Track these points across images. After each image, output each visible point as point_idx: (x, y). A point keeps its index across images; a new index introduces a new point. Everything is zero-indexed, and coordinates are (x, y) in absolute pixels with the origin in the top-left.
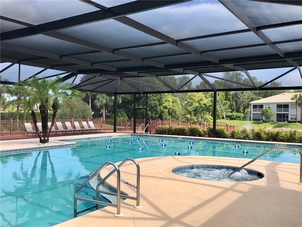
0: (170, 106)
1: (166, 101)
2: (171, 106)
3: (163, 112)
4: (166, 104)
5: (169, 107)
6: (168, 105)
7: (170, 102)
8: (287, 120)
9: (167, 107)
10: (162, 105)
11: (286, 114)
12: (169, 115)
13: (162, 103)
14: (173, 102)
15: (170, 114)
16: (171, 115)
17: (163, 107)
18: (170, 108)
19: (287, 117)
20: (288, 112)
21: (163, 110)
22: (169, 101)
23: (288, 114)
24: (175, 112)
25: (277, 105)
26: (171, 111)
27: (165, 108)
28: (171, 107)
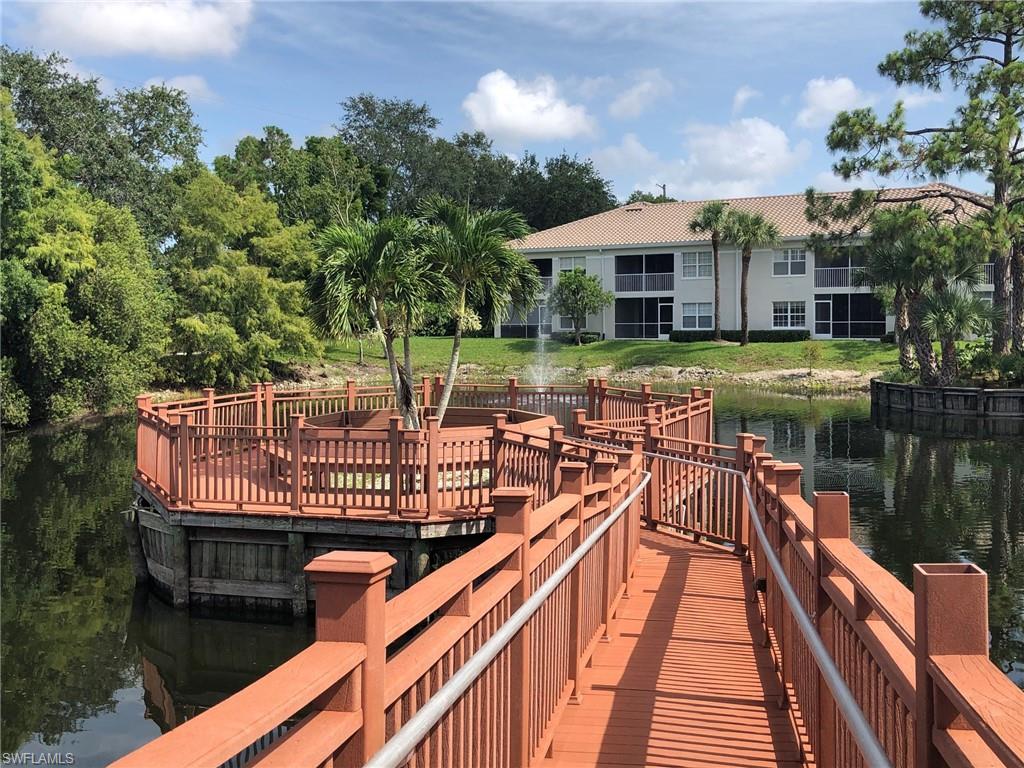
0: (80, 257)
1: (50, 228)
2: (89, 263)
3: (35, 302)
4: (48, 246)
5: (71, 266)
6: (67, 255)
7: (77, 234)
8: (667, 329)
9: (59, 266)
10: (22, 256)
11: (663, 300)
12: (75, 318)
13: (19, 240)
14: (99, 237)
15: (80, 311)
16: (93, 321)
17: (26, 268)
18: (80, 275)
19: (668, 313)
20: (672, 288)
21: (34, 284)
22: (73, 227)
23: (671, 300)
24: (118, 301)
25: (617, 258)
26: (86, 290)
27: (46, 269)
28: (90, 266)
